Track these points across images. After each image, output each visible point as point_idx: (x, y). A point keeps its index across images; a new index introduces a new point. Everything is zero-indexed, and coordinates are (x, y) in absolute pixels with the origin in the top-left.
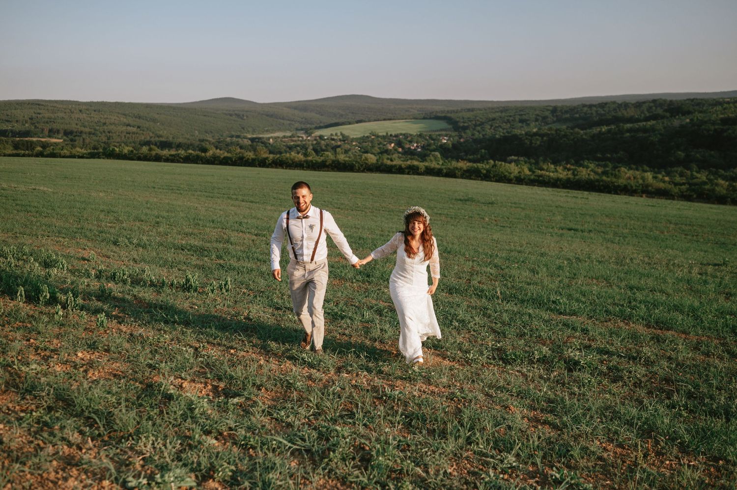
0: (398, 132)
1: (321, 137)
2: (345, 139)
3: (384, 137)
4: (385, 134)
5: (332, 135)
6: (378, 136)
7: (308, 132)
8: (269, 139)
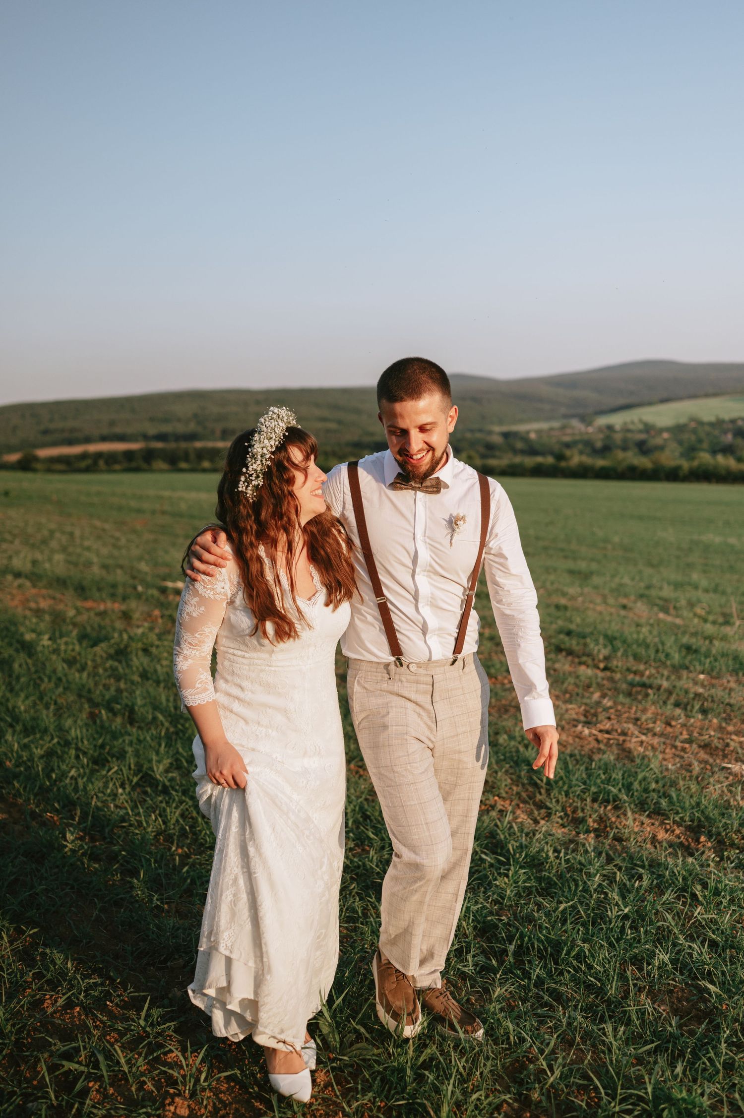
0: (734, 415)
1: (610, 428)
2: (648, 428)
3: (712, 424)
4: (712, 419)
5: (625, 423)
6: (701, 423)
7: (585, 419)
8: (528, 432)
